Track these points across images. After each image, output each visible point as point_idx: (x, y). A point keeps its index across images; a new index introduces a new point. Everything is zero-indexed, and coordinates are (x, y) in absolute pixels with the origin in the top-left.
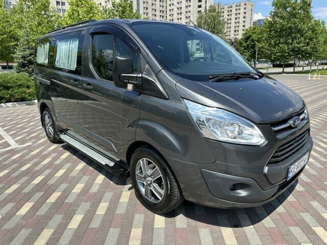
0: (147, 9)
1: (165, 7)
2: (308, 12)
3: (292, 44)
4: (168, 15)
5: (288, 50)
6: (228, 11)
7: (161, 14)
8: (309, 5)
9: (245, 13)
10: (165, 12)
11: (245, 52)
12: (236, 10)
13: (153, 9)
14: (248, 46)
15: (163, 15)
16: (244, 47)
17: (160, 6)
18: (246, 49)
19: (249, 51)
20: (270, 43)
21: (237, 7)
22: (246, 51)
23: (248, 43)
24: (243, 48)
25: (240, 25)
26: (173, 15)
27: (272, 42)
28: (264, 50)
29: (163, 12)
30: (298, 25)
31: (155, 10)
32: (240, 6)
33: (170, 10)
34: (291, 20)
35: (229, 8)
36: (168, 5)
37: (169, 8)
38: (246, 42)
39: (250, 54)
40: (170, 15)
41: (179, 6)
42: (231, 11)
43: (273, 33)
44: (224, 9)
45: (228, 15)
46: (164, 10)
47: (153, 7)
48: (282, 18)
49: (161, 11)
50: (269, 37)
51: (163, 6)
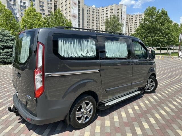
0: (89, 17)
1: (99, 16)
3: (154, 37)
4: (101, 20)
5: (152, 40)
6: (135, 18)
7: (97, 19)
10: (99, 19)
12: (140, 17)
13: (92, 17)
15: (98, 20)
17: (97, 15)
20: (142, 36)
21: (140, 16)
26: (103, 20)
29: (98, 18)
31: (94, 17)
32: (142, 15)
33: (102, 17)
35: (135, 16)
36: (101, 15)
37: (101, 16)
40: (102, 20)
41: (107, 15)
42: (137, 18)
44: (133, 17)
45: (135, 20)
46: (98, 17)
47: (93, 16)
49: (97, 18)
51: (98, 16)
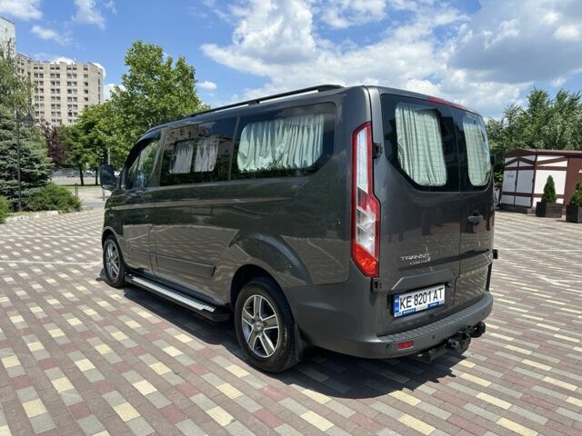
2: (190, 88)
6: (52, 75)
8: (192, 77)
9: (87, 84)
11: (86, 152)
12: (69, 75)
14: (91, 141)
16: (83, 141)
18: (89, 147)
19: (94, 151)
21: (70, 71)
22: (88, 150)
23: (91, 135)
24: (80, 145)
25: (78, 104)
27: (133, 134)
28: (117, 149)
30: (177, 107)
32: (75, 69)
34: (163, 97)
35: (52, 69)
38: (87, 132)
39: (97, 156)
42: (58, 75)
43: (133, 117)
44: (41, 68)
48: (147, 89)
50: (125, 123)
